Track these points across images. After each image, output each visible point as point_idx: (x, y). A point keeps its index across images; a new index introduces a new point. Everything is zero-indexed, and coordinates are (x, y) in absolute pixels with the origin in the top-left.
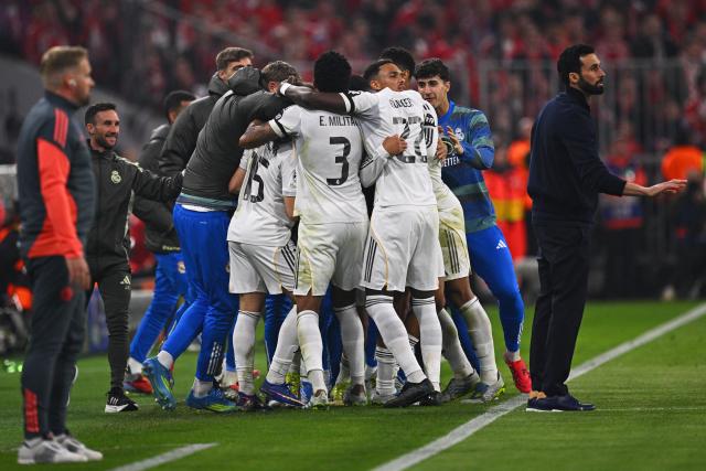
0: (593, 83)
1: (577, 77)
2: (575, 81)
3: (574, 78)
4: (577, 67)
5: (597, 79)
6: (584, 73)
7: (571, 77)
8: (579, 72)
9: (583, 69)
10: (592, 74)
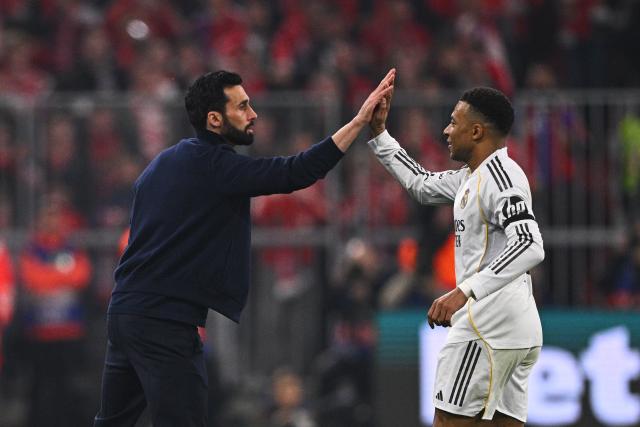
0: (242, 127)
1: (220, 118)
2: (216, 124)
3: (214, 120)
4: (220, 103)
5: (248, 123)
6: (230, 112)
7: (210, 118)
8: (222, 111)
9: (228, 106)
10: (240, 113)
